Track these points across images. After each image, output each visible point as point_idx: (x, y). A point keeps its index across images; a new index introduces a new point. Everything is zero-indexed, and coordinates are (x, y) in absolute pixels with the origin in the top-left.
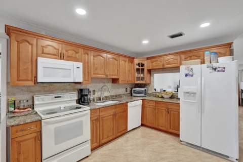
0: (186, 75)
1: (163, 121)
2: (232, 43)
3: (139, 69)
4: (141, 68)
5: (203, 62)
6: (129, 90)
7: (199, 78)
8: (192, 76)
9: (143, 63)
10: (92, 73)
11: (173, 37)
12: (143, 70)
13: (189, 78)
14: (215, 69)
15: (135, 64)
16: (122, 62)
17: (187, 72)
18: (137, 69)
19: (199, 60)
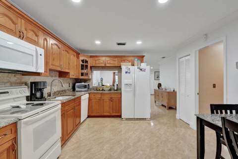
0: (126, 73)
1: (107, 109)
2: (144, 56)
3: (84, 65)
4: (85, 64)
5: (133, 65)
6: (71, 85)
7: (133, 75)
8: (129, 73)
9: (87, 60)
10: (50, 63)
11: (119, 44)
12: (87, 66)
13: (127, 74)
14: (141, 70)
15: (80, 60)
16: (72, 57)
17: (127, 70)
18: (82, 65)
19: (130, 63)
